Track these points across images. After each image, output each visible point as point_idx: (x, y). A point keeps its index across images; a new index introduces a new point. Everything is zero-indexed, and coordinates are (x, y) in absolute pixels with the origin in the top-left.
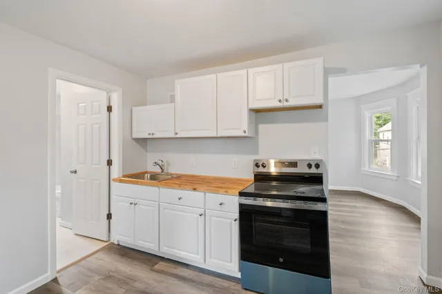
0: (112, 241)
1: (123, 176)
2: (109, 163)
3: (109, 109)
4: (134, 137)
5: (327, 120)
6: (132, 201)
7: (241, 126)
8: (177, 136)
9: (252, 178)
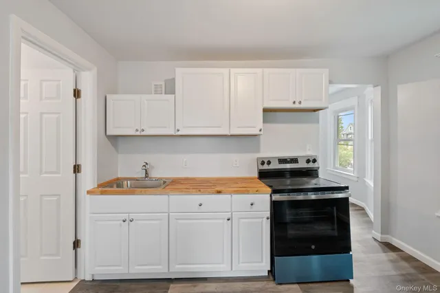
0: (81, 277)
1: (99, 186)
2: (77, 169)
3: (77, 94)
4: (108, 133)
5: (318, 122)
6: (125, 216)
7: (255, 124)
8: (179, 133)
9: (256, 175)
